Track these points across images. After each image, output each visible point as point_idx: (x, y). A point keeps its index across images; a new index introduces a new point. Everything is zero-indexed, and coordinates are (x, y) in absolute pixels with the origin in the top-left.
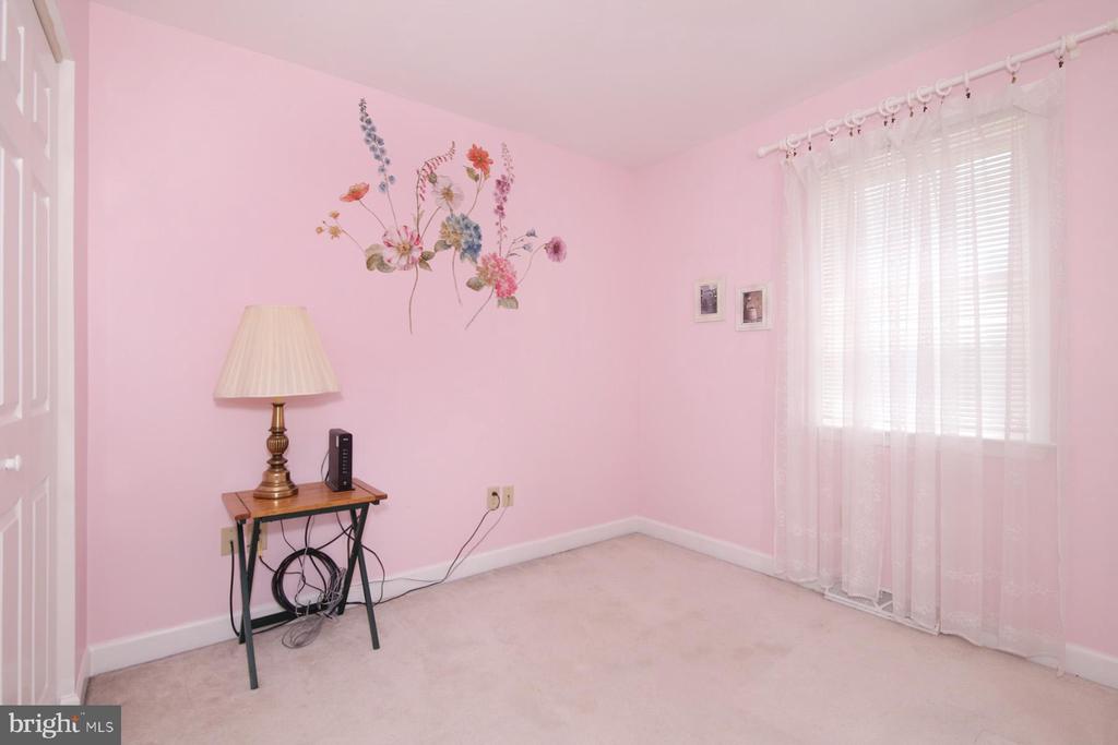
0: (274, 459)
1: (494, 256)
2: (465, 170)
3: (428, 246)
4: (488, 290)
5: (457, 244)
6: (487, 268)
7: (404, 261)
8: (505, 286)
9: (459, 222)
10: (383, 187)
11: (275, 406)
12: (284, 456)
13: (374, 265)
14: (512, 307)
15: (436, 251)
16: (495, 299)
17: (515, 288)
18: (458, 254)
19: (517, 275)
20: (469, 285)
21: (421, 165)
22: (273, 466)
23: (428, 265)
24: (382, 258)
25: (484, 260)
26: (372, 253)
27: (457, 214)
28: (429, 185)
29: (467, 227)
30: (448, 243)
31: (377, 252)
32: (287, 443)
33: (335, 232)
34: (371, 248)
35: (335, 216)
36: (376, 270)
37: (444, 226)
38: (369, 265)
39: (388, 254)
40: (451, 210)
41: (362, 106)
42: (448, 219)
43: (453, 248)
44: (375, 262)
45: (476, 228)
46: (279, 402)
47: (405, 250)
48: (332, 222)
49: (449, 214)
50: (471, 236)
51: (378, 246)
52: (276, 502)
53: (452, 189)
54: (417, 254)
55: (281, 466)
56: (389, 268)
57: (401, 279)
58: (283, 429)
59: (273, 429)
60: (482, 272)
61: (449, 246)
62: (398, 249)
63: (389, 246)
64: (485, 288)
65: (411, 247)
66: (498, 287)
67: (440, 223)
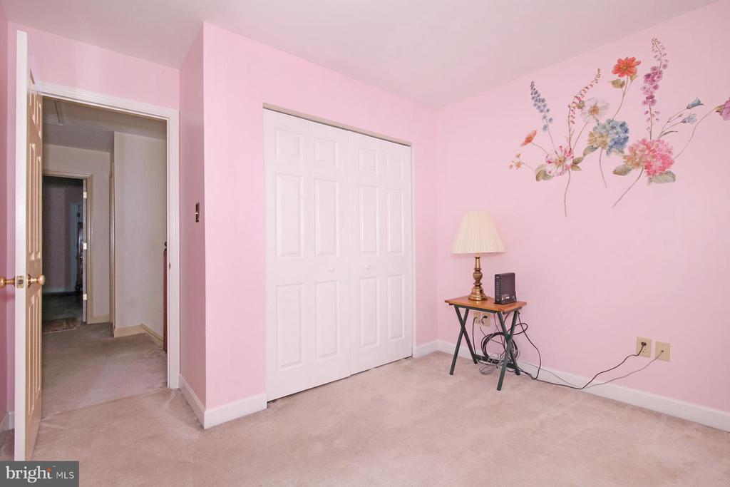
0: (476, 283)
1: (644, 142)
2: (610, 84)
3: (577, 154)
4: (635, 173)
5: (604, 144)
6: (635, 154)
7: (560, 169)
8: (657, 164)
9: (604, 127)
10: (545, 128)
11: (476, 258)
12: (481, 282)
13: (540, 177)
14: (666, 181)
15: (584, 155)
16: (645, 177)
17: (671, 163)
18: (604, 151)
19: (673, 151)
20: (615, 172)
21: (572, 99)
22: (476, 286)
23: (578, 167)
24: (545, 172)
25: (632, 149)
26: (539, 170)
27: (603, 121)
28: (578, 111)
29: (613, 128)
30: (595, 146)
31: (543, 169)
32: (482, 276)
33: (518, 165)
34: (538, 168)
35: (518, 156)
36: (542, 180)
37: (591, 134)
38: (537, 179)
39: (549, 168)
40: (598, 121)
41: (532, 86)
42: (595, 129)
43: (600, 148)
44: (542, 175)
45: (623, 125)
46: (478, 256)
47: (561, 162)
48: (517, 160)
49: (596, 124)
50: (617, 133)
51: (542, 166)
52: (478, 302)
53: (597, 105)
54: (569, 162)
55: (479, 286)
56: (550, 176)
57: (558, 181)
58: (480, 269)
59: (476, 268)
60: (628, 159)
61: (596, 148)
62: (556, 163)
63: (550, 162)
64: (633, 171)
65: (565, 158)
66: (648, 167)
67: (588, 133)
